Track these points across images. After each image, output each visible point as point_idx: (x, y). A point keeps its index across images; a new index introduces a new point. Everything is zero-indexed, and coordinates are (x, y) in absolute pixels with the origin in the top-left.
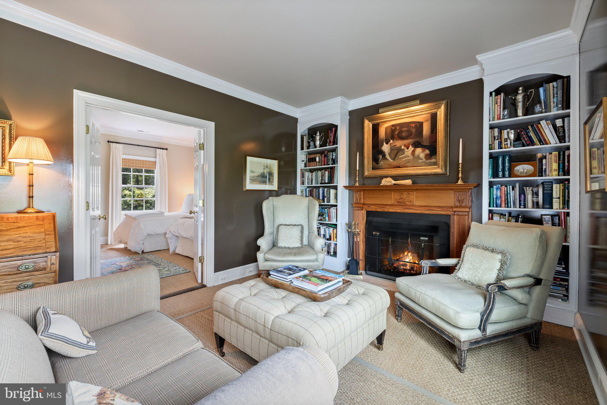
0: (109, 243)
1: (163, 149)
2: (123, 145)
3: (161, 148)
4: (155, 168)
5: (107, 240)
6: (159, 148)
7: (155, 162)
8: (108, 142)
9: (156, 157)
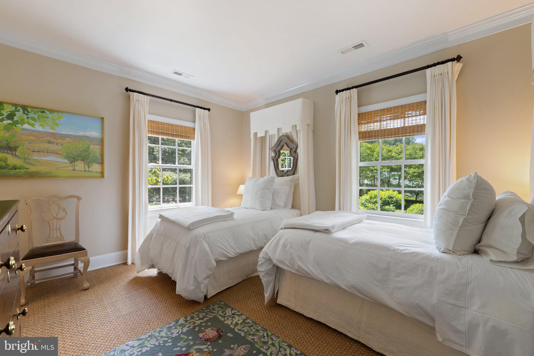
0: (129, 262)
1: (204, 109)
2: (149, 98)
3: (201, 108)
4: (194, 138)
5: (125, 257)
6: (199, 107)
7: (194, 129)
8: (127, 90)
9: (195, 122)
